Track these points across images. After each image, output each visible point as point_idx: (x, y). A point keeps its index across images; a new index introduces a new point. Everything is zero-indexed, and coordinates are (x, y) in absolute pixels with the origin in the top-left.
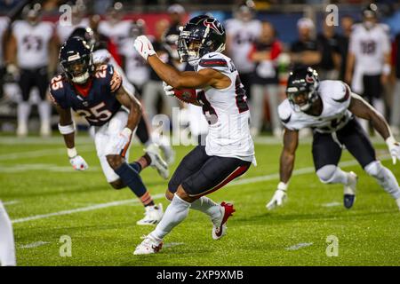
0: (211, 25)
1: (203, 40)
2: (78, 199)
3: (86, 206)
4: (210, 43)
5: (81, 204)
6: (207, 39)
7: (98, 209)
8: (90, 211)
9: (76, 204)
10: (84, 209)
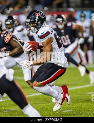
0: (38, 15)
1: (36, 22)
2: (28, 91)
3: (32, 94)
4: (39, 23)
5: (30, 93)
6: (38, 21)
7: (37, 96)
8: (33, 96)
9: (28, 93)
10: (31, 96)
